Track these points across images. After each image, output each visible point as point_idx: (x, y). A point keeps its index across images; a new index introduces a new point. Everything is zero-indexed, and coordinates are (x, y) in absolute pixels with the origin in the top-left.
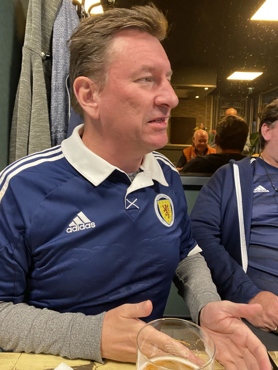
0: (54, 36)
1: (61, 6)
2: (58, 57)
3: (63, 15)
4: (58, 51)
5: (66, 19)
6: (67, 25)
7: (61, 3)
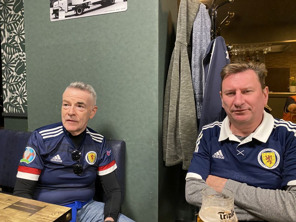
0: (193, 31)
1: (198, 11)
2: (196, 45)
3: (199, 17)
4: (196, 41)
5: (202, 19)
6: (202, 23)
7: (199, 10)
